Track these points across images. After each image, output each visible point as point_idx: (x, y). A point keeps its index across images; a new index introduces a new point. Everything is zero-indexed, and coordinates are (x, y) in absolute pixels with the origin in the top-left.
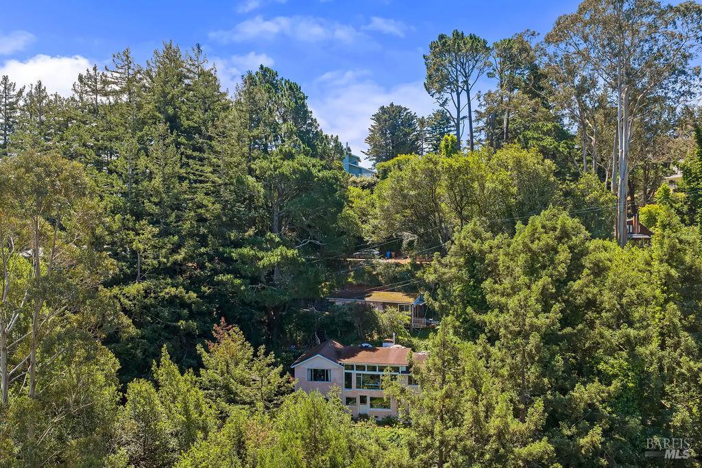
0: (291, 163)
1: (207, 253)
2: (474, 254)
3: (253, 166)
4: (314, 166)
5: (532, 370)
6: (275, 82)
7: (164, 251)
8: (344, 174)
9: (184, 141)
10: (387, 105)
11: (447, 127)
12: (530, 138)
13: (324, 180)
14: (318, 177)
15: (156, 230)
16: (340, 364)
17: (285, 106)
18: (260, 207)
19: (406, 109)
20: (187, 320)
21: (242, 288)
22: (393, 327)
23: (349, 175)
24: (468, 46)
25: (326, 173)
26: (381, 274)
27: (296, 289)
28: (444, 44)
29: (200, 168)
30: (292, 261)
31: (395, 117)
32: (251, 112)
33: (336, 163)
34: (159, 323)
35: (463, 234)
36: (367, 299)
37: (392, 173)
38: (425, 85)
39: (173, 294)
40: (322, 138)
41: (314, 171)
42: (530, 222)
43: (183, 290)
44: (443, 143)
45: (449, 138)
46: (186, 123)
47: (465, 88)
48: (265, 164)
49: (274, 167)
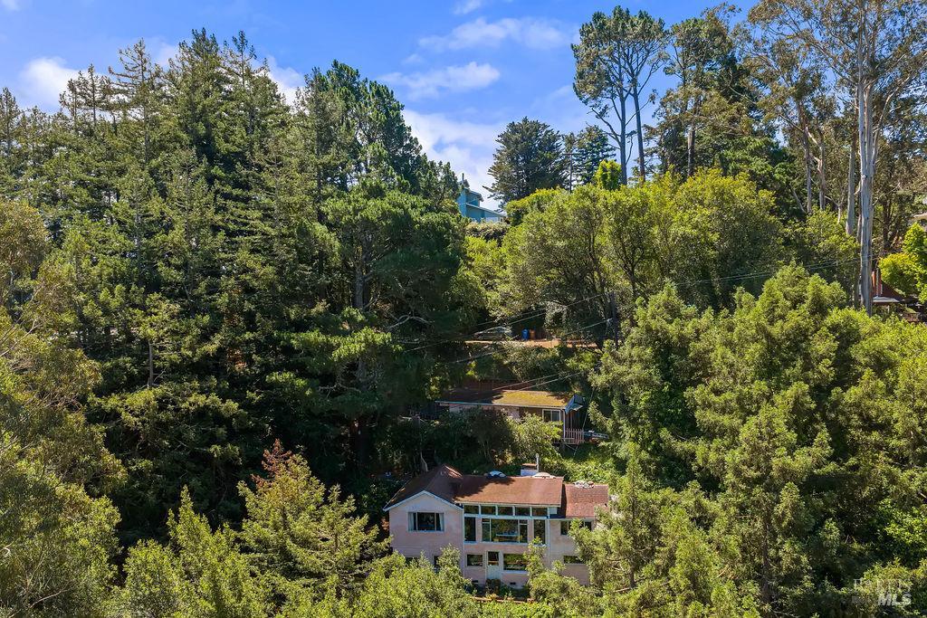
0: (378, 202)
1: (255, 341)
2: (669, 342)
3: (323, 209)
4: (414, 206)
5: (787, 547)
6: (355, 85)
7: (188, 339)
8: (458, 220)
9: (220, 173)
10: (518, 121)
11: (602, 151)
12: (731, 161)
13: (430, 227)
14: (419, 223)
15: (176, 307)
16: (458, 505)
17: (371, 120)
18: (336, 269)
19: (545, 126)
20: (223, 445)
21: (308, 393)
22: (536, 445)
23: (466, 221)
24: (638, 28)
25: (433, 217)
26: (515, 363)
27: (390, 392)
28: (602, 27)
29: (243, 213)
30: (382, 351)
31: (530, 138)
32: (319, 128)
33: (447, 203)
34: (180, 449)
35: (651, 309)
36: (496, 402)
37: (528, 216)
38: (574, 86)
39: (202, 405)
40: (427, 166)
41: (414, 214)
42: (765, 289)
43: (216, 398)
44: (598, 173)
45: (608, 166)
46: (223, 147)
47: (632, 92)
48: (340, 204)
49: (354, 209)
